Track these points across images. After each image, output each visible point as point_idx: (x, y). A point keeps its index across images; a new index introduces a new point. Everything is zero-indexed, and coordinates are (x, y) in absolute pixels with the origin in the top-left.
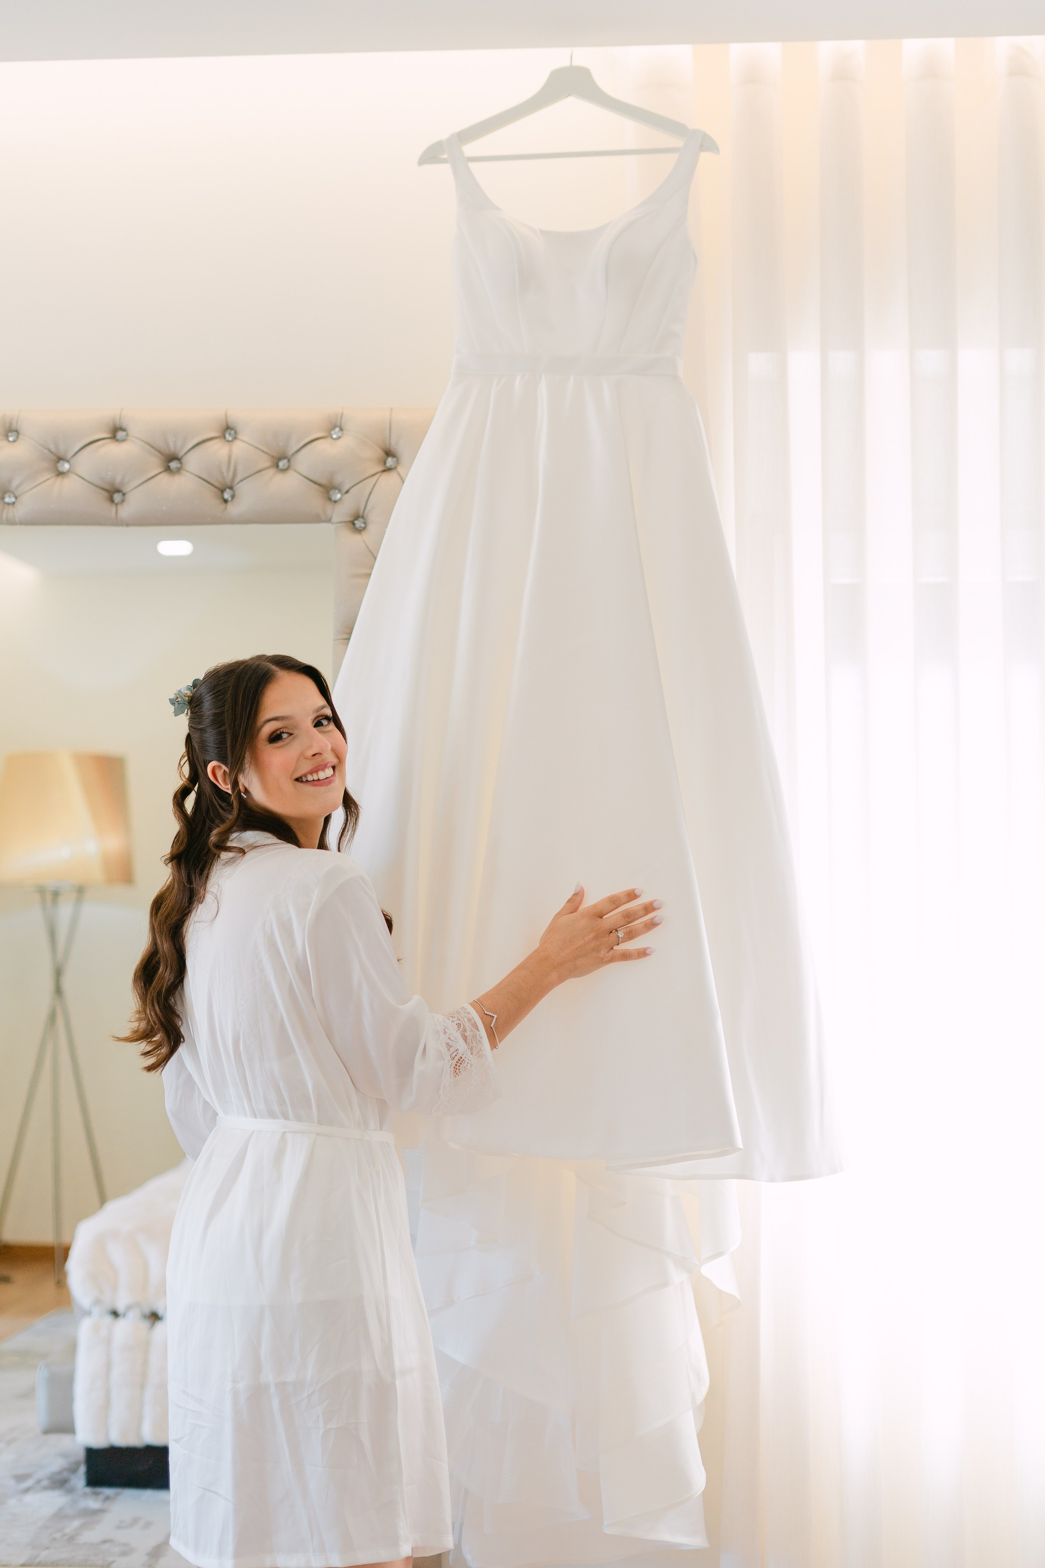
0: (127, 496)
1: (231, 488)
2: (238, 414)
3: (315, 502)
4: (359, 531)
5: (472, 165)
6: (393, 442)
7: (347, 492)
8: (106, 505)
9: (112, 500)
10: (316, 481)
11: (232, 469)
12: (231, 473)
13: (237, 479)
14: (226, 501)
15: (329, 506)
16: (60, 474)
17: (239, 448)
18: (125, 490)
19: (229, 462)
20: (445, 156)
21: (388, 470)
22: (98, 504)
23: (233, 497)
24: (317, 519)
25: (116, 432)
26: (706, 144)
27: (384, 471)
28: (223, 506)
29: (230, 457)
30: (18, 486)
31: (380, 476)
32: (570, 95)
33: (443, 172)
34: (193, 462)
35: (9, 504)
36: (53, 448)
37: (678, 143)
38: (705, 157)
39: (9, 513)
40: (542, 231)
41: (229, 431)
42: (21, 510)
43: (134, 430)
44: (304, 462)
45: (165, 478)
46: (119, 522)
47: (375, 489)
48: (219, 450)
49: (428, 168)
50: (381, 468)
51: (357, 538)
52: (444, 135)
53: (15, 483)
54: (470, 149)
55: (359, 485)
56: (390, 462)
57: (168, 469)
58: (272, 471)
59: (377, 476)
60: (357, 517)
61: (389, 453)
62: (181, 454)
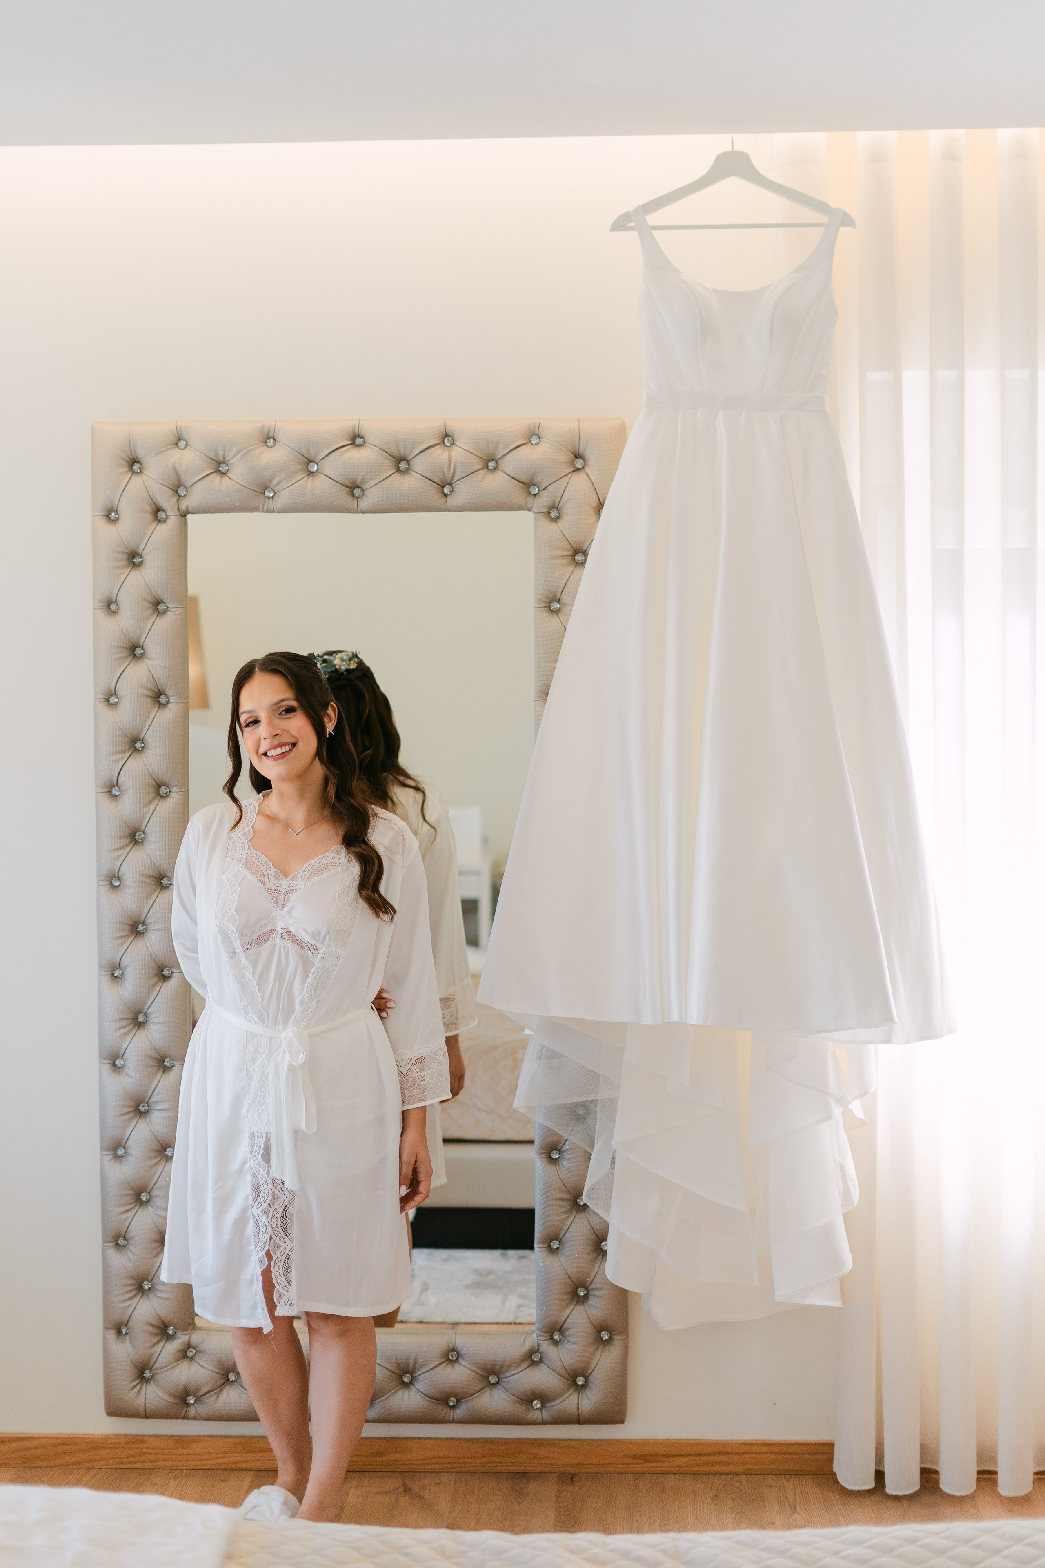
0: (366, 492)
1: (451, 484)
2: (454, 426)
3: (517, 495)
4: (556, 520)
5: (655, 233)
6: (582, 447)
7: (545, 489)
8: (350, 498)
9: (353, 495)
10: (518, 479)
11: (452, 470)
12: (451, 473)
13: (456, 479)
14: (446, 495)
15: (530, 500)
16: (311, 474)
17: (457, 453)
18: (364, 487)
19: (450, 465)
20: (632, 224)
21: (577, 470)
22: (341, 496)
23: (451, 492)
24: (520, 508)
25: (356, 439)
26: (846, 220)
27: (574, 471)
28: (444, 500)
29: (450, 460)
30: (277, 485)
31: (571, 476)
32: (732, 175)
33: (631, 238)
34: (420, 465)
35: (269, 498)
36: (305, 453)
37: (824, 219)
38: (844, 231)
39: (270, 504)
40: (714, 290)
41: (447, 437)
42: (279, 503)
43: (370, 439)
44: (509, 464)
45: (397, 477)
46: (358, 511)
47: (568, 486)
48: (440, 455)
49: (616, 233)
50: (572, 469)
51: (553, 528)
52: (631, 207)
53: (274, 482)
54: (653, 219)
55: (555, 483)
56: (579, 464)
57: (398, 470)
58: (484, 472)
59: (570, 475)
60: (553, 507)
61: (577, 456)
62: (409, 458)
